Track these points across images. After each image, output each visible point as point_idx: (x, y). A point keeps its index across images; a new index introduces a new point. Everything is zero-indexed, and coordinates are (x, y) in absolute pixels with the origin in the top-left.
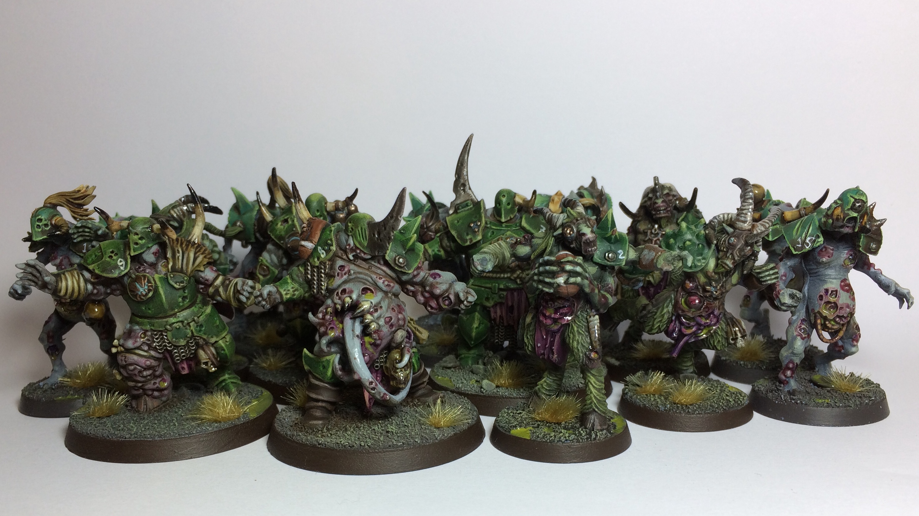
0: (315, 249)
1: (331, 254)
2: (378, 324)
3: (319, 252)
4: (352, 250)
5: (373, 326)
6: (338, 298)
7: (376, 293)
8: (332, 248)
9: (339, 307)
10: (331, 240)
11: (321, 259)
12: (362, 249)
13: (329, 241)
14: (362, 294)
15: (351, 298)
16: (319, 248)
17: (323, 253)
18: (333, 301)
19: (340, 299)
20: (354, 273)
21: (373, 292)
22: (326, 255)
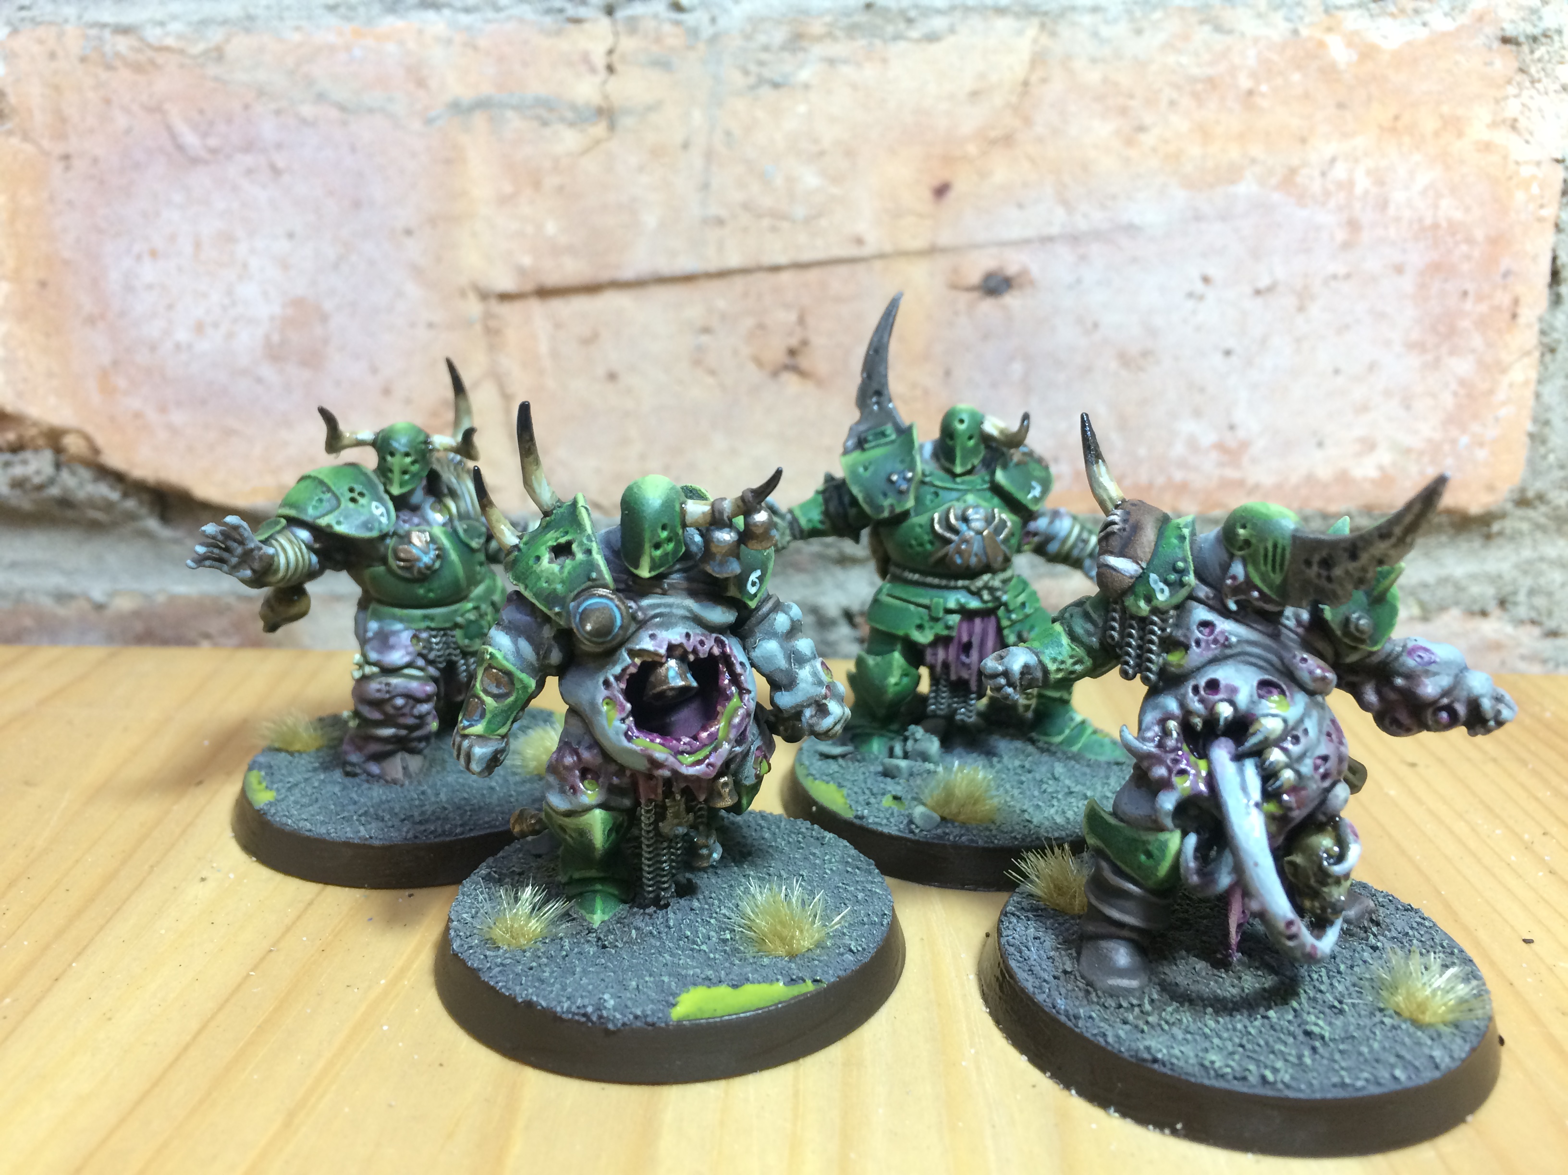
0: (1142, 578)
1: (1183, 593)
2: (1298, 773)
3: (1153, 586)
4: (1236, 590)
5: (1288, 775)
6: (1196, 698)
7: (1292, 695)
8: (1186, 579)
9: (1198, 722)
10: (1185, 560)
11: (1154, 603)
12: (1266, 590)
13: (1181, 564)
14: (1261, 697)
15: (1232, 703)
16: (1153, 577)
17: (1162, 591)
18: (1182, 705)
19: (1202, 701)
20: (1239, 642)
21: (1283, 692)
22: (1171, 595)
